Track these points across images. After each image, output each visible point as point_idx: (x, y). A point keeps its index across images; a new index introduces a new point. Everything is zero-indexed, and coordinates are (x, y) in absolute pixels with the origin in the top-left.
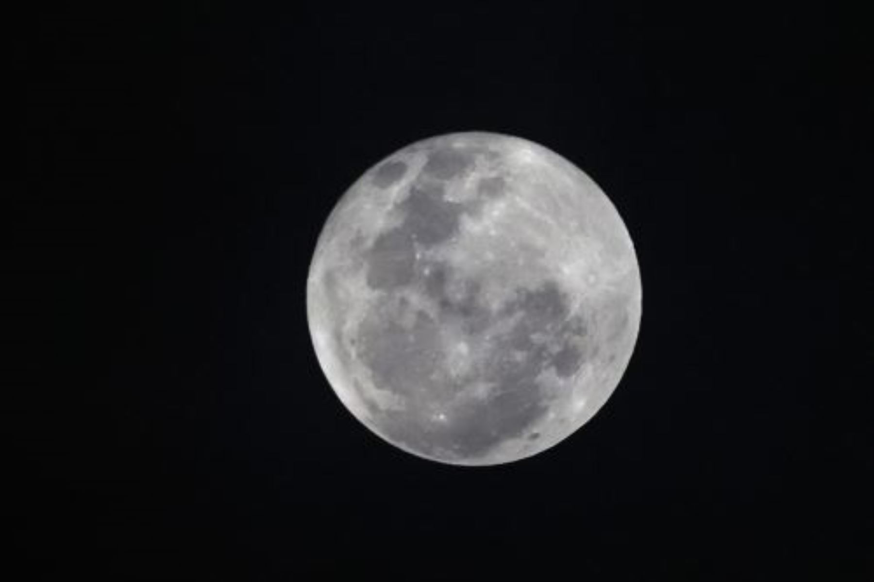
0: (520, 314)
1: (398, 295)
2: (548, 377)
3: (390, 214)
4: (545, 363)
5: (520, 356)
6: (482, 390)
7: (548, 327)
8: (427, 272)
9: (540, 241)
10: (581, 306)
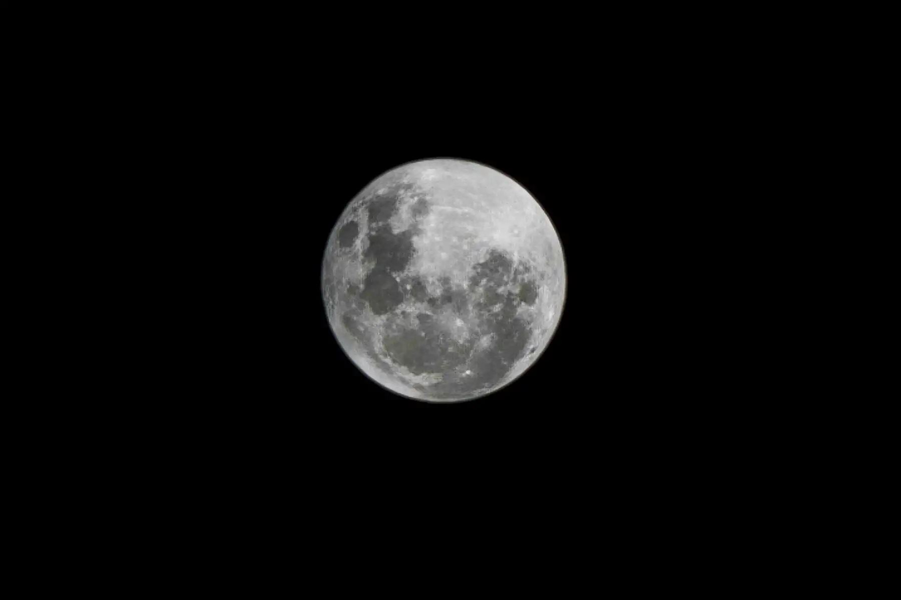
0: (484, 281)
1: (398, 311)
2: (522, 309)
3: (363, 262)
4: (515, 303)
5: (497, 308)
6: (485, 342)
7: (505, 278)
8: (409, 287)
9: (470, 228)
10: (519, 252)
